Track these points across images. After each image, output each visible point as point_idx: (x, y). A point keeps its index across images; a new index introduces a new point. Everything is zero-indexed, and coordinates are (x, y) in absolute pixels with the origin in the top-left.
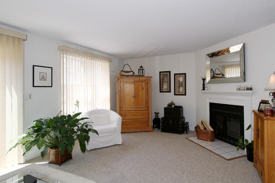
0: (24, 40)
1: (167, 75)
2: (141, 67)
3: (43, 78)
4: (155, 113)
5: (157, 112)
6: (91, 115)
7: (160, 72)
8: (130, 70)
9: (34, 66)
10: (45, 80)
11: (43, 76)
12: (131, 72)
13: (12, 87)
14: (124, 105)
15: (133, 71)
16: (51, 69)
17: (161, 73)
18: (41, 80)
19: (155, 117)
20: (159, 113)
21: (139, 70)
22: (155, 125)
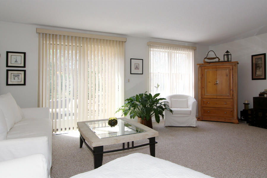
0: (125, 42)
1: (261, 58)
2: (227, 52)
3: (137, 68)
4: (244, 104)
5: (246, 102)
6: (172, 99)
7: (252, 56)
8: (216, 57)
9: (131, 59)
10: (138, 69)
11: (137, 66)
12: (215, 58)
13: (119, 74)
14: (206, 93)
15: (218, 58)
16: (142, 60)
17: (254, 57)
18: (135, 69)
19: (244, 109)
20: (249, 104)
21: (224, 55)
22: (243, 118)
